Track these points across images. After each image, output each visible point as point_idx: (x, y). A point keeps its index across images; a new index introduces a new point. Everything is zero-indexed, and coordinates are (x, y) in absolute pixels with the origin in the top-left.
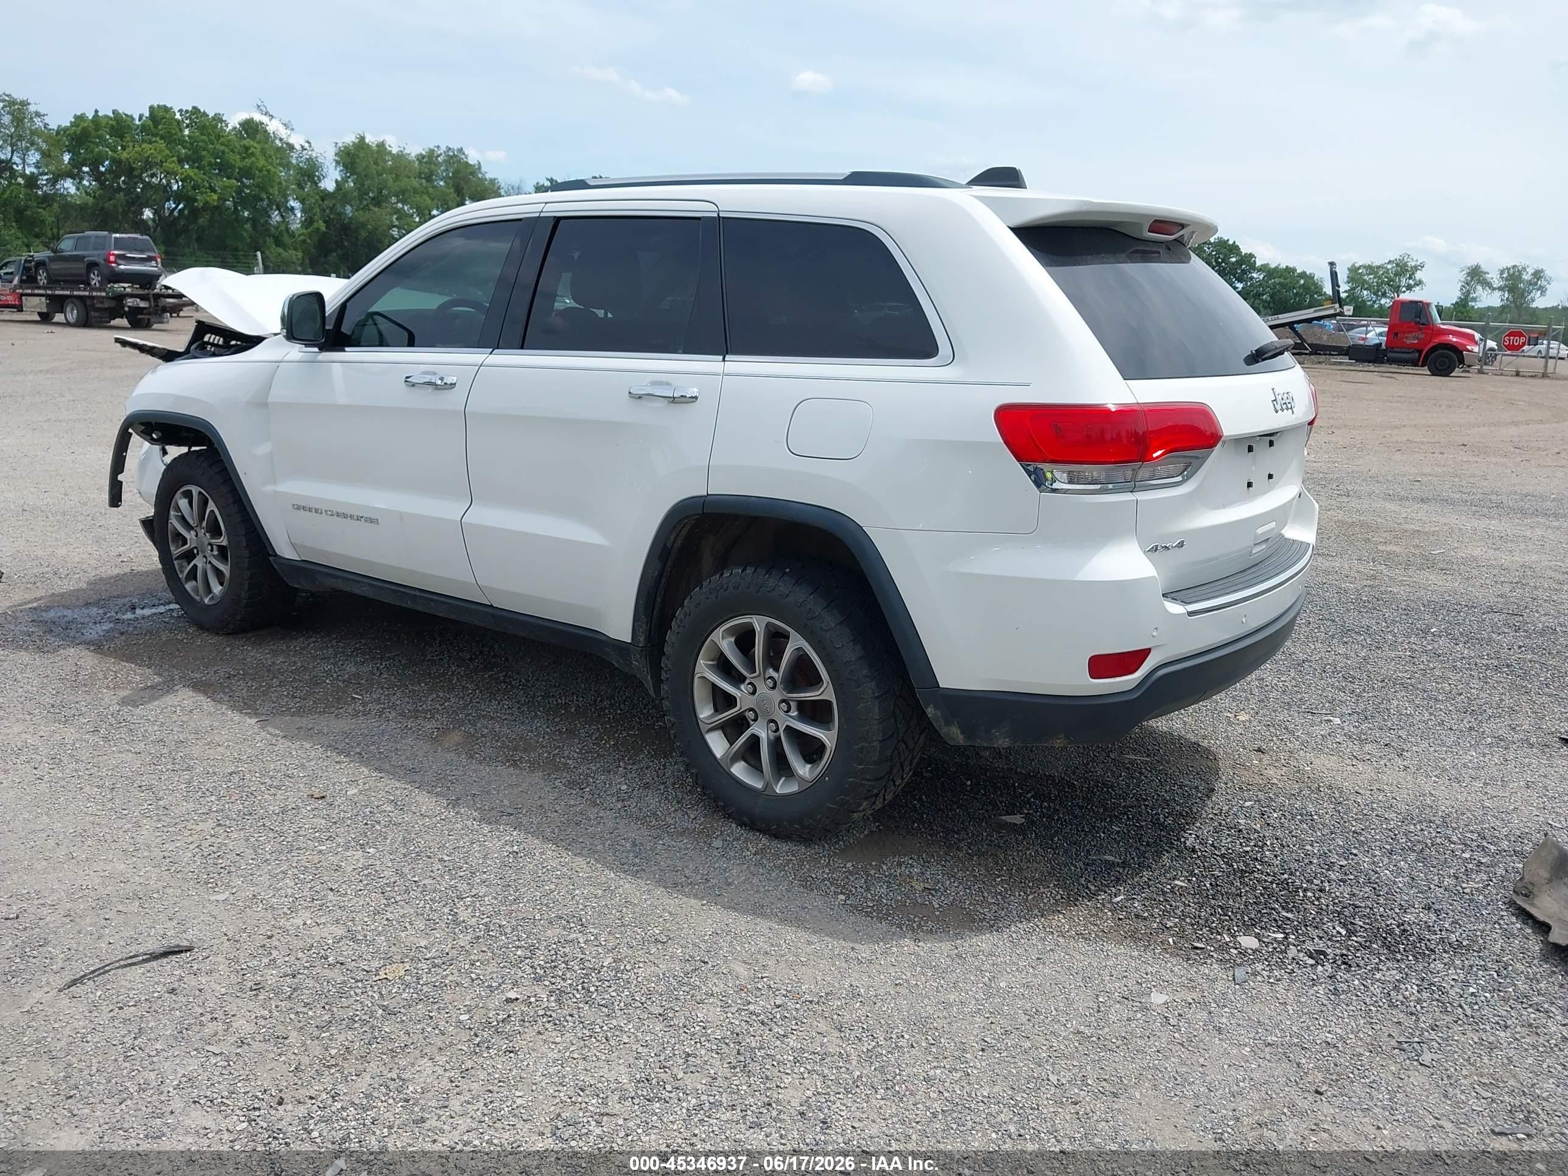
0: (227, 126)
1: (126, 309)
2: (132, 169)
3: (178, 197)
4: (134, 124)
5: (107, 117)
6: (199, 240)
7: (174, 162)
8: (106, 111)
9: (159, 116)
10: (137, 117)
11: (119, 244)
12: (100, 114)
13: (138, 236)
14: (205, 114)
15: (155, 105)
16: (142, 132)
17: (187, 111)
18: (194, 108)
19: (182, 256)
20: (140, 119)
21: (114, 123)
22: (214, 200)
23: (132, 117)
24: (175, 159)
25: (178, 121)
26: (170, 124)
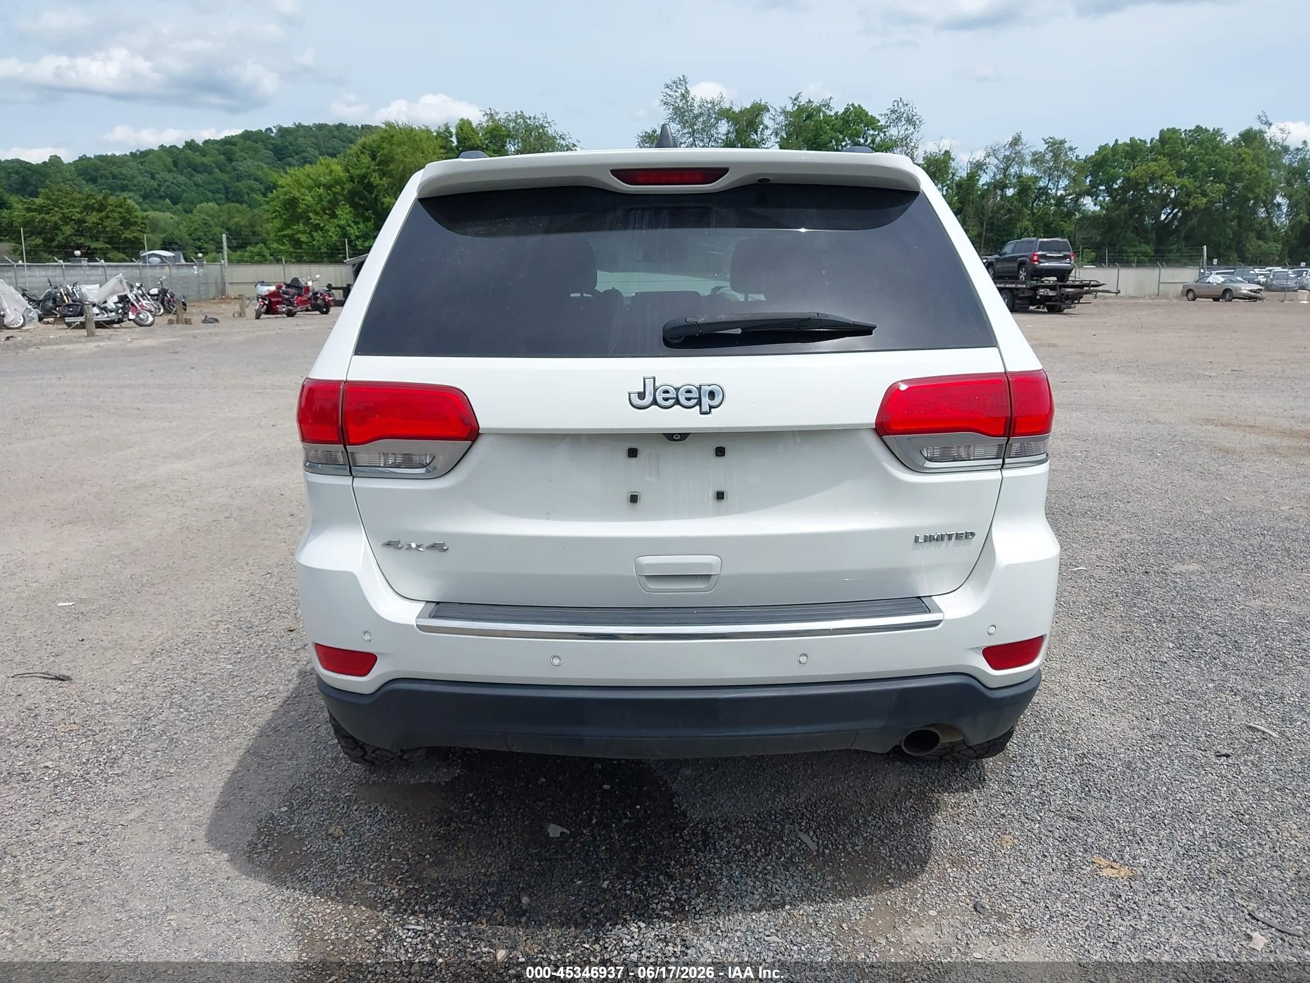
0: (1225, 138)
1: (1038, 297)
2: (1138, 184)
3: (1175, 203)
4: (1146, 147)
5: (1125, 143)
6: (1187, 238)
7: (1172, 175)
8: (1124, 139)
9: (1168, 138)
10: (1149, 141)
11: (1042, 247)
12: (1120, 142)
13: (1059, 239)
14: (1207, 130)
15: (1165, 129)
16: (1151, 153)
17: (1190, 131)
18: (1198, 127)
19: (1170, 253)
20: (1152, 141)
21: (1129, 148)
22: (1202, 203)
23: (1145, 142)
24: (1174, 172)
25: (1182, 140)
26: (1176, 143)
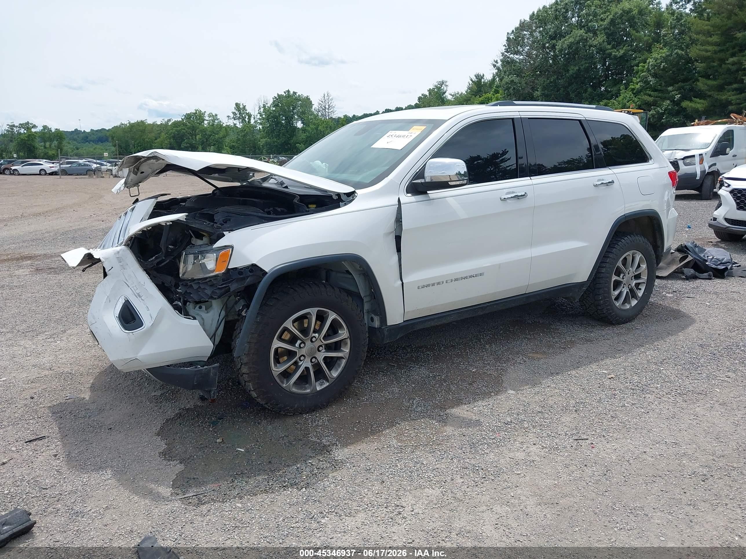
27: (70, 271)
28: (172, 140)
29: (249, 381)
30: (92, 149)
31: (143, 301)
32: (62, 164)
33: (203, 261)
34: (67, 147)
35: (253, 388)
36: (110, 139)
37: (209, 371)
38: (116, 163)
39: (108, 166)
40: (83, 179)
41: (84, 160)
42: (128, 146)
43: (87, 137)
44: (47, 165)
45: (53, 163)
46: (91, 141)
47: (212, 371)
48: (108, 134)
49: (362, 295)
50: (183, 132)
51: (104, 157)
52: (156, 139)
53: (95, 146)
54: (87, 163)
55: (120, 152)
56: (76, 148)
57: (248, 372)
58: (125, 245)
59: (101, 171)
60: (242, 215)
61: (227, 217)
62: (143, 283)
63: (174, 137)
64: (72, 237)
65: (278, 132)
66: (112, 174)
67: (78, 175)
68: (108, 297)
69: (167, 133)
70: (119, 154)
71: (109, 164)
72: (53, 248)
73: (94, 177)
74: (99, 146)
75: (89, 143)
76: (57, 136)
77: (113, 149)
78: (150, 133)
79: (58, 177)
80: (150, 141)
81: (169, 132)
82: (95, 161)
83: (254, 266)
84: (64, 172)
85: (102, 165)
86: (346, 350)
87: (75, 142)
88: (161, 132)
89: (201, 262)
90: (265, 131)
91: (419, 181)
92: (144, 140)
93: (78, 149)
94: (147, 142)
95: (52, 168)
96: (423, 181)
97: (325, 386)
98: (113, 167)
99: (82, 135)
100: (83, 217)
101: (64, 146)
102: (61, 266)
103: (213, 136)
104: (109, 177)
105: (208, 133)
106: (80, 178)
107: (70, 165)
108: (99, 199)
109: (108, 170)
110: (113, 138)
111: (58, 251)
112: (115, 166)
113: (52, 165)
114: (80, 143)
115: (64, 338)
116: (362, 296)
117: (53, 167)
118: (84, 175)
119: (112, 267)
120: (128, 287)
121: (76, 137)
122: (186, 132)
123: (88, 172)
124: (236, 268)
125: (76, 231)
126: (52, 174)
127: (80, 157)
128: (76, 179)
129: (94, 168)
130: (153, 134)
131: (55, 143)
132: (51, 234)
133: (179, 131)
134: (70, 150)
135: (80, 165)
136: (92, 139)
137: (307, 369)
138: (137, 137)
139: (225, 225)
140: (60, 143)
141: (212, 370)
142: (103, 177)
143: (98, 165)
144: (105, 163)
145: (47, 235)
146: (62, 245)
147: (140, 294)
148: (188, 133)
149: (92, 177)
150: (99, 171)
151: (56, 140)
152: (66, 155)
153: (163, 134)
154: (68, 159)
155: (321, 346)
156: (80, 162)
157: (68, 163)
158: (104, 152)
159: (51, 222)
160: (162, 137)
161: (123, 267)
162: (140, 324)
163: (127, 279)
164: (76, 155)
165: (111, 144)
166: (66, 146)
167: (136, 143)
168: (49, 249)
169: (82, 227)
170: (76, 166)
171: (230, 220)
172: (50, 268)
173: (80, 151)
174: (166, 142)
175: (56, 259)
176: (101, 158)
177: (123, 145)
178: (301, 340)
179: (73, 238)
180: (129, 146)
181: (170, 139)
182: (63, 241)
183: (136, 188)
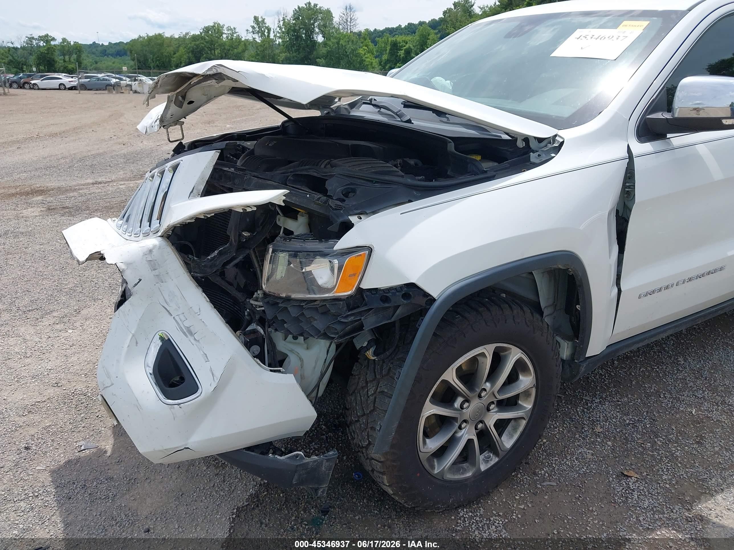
27: (87, 212)
28: (190, 54)
29: (383, 473)
30: (111, 64)
31: (198, 343)
32: (80, 78)
33: (308, 269)
34: (87, 60)
35: (388, 482)
36: (128, 53)
37: (319, 464)
38: (135, 78)
39: (128, 81)
40: (102, 95)
41: (103, 75)
42: (146, 60)
43: (106, 51)
44: (65, 79)
45: (72, 77)
46: (109, 54)
47: (325, 464)
48: (126, 47)
49: (543, 304)
50: (202, 47)
51: (122, 72)
52: (175, 54)
53: (114, 60)
54: (106, 77)
55: (138, 66)
56: (95, 61)
57: (382, 460)
58: (161, 236)
59: (120, 86)
60: (376, 182)
61: (348, 185)
62: (197, 310)
63: (192, 52)
64: (90, 164)
65: (298, 46)
66: (131, 90)
67: (97, 90)
68: (133, 335)
69: (185, 47)
70: (138, 69)
71: (128, 79)
72: (68, 178)
73: (114, 92)
74: (118, 60)
75: (108, 57)
76: (76, 49)
77: (132, 63)
78: (168, 46)
79: (77, 92)
80: (168, 55)
81: (187, 46)
82: (114, 75)
83: (412, 286)
84: (83, 87)
85: (121, 79)
86: (528, 405)
87: (93, 56)
88: (179, 46)
89: (304, 271)
90: (285, 46)
91: (659, 115)
92: (162, 54)
93: (96, 63)
94: (166, 56)
95: (72, 83)
96: (667, 116)
97: (492, 463)
98: (133, 82)
99: (100, 49)
100: (102, 140)
101: (83, 59)
102: (77, 204)
103: (232, 50)
104: (129, 93)
105: (226, 47)
106: (100, 94)
107: (89, 80)
108: (119, 118)
109: (128, 85)
110: (131, 52)
111: (74, 183)
112: (135, 81)
113: (71, 79)
114: (98, 56)
115: (78, 324)
116: (543, 307)
117: (72, 81)
118: (104, 90)
119: (140, 280)
120: (169, 316)
121: (94, 50)
122: (205, 46)
123: (108, 87)
124: (376, 289)
125: (94, 156)
126: (71, 88)
127: (100, 71)
128: (96, 95)
129: (113, 83)
130: (171, 49)
131: (75, 56)
132: (67, 160)
133: (197, 46)
134: (89, 64)
135: (99, 79)
136: (111, 53)
137: (470, 442)
138: (155, 51)
139: (350, 202)
140: (79, 57)
141: (324, 462)
142: (123, 93)
143: (117, 80)
144: (124, 78)
145: (63, 161)
146: (78, 175)
147: (191, 328)
148: (207, 48)
149: (112, 93)
150: (118, 86)
151: (75, 53)
152: (85, 69)
153: (181, 48)
154: (87, 73)
155: (493, 403)
156: (99, 77)
157: (87, 77)
158: (122, 66)
159: (68, 144)
160: (180, 52)
161: (160, 279)
162: (193, 388)
163: (168, 301)
164: (95, 69)
165: (129, 58)
166: (85, 60)
167: (154, 57)
168: (65, 180)
169: (101, 151)
170: (95, 81)
171: (354, 191)
172: (64, 208)
173: (99, 65)
174: (185, 57)
175: (72, 194)
176: (120, 72)
177: (142, 59)
178: (463, 396)
179: (91, 166)
180: (148, 60)
181: (189, 53)
182: (81, 170)
183: (178, 127)
